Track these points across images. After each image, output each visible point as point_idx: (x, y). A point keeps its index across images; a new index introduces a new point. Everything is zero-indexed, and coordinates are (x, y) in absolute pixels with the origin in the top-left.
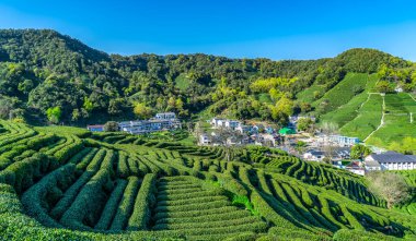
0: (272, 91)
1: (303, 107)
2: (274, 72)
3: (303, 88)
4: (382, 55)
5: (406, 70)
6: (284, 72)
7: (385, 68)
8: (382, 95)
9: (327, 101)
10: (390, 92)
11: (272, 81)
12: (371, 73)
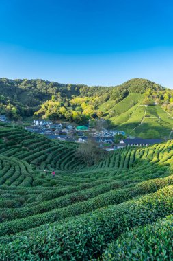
0: (83, 105)
1: (98, 114)
2: (88, 94)
3: (102, 102)
4: (149, 83)
5: (161, 92)
6: (94, 94)
7: (150, 90)
8: (146, 106)
9: (114, 111)
10: (151, 105)
11: (86, 98)
12: (142, 93)
